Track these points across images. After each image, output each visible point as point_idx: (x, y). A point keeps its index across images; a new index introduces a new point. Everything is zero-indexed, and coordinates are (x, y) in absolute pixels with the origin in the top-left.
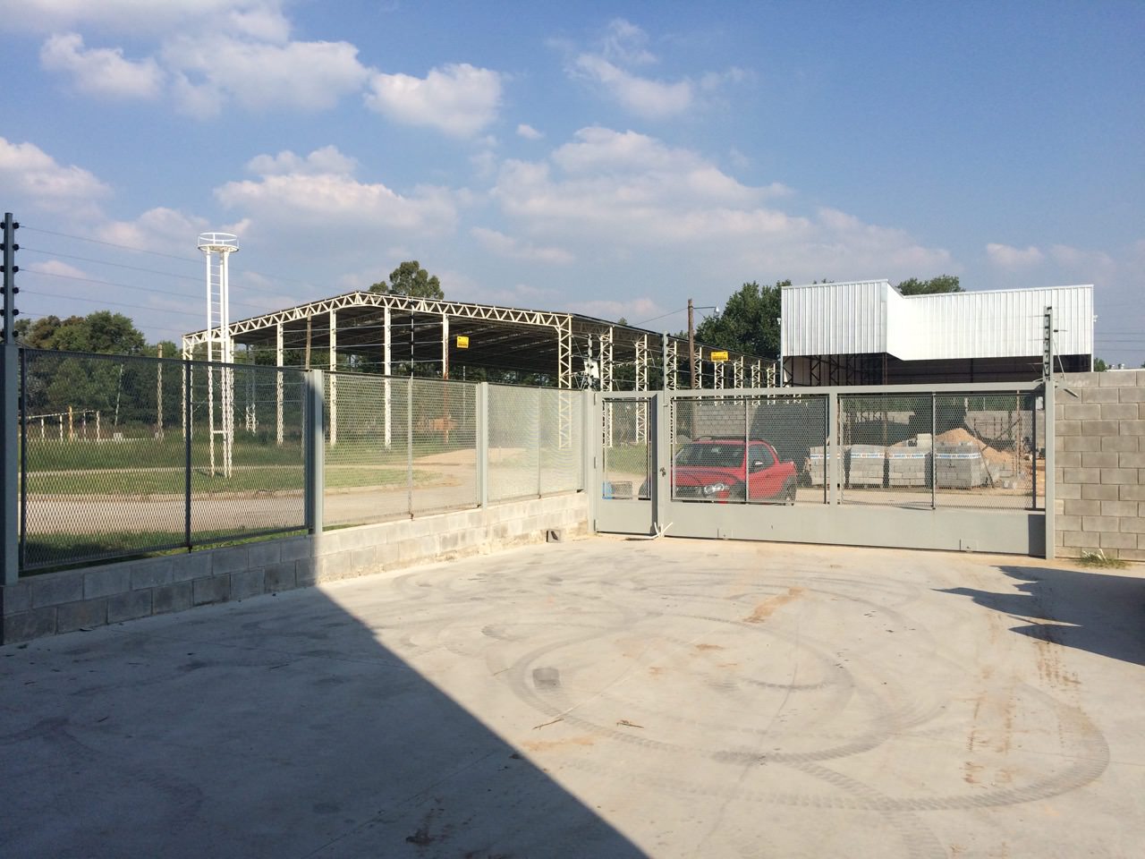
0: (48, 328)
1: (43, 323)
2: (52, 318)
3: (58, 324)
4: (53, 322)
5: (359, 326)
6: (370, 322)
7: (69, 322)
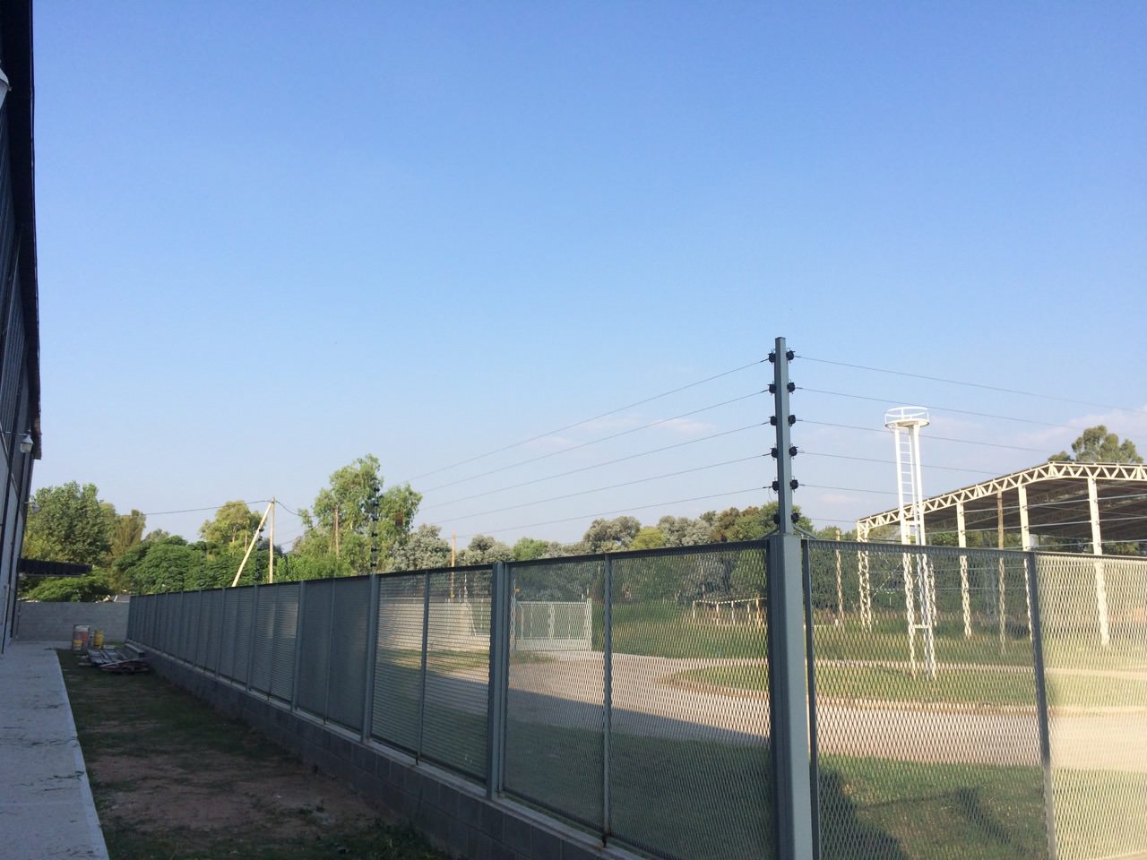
0: (730, 518)
1: (726, 515)
2: (732, 509)
3: (737, 515)
4: (734, 513)
5: (1053, 502)
6: (1067, 496)
7: (746, 513)
